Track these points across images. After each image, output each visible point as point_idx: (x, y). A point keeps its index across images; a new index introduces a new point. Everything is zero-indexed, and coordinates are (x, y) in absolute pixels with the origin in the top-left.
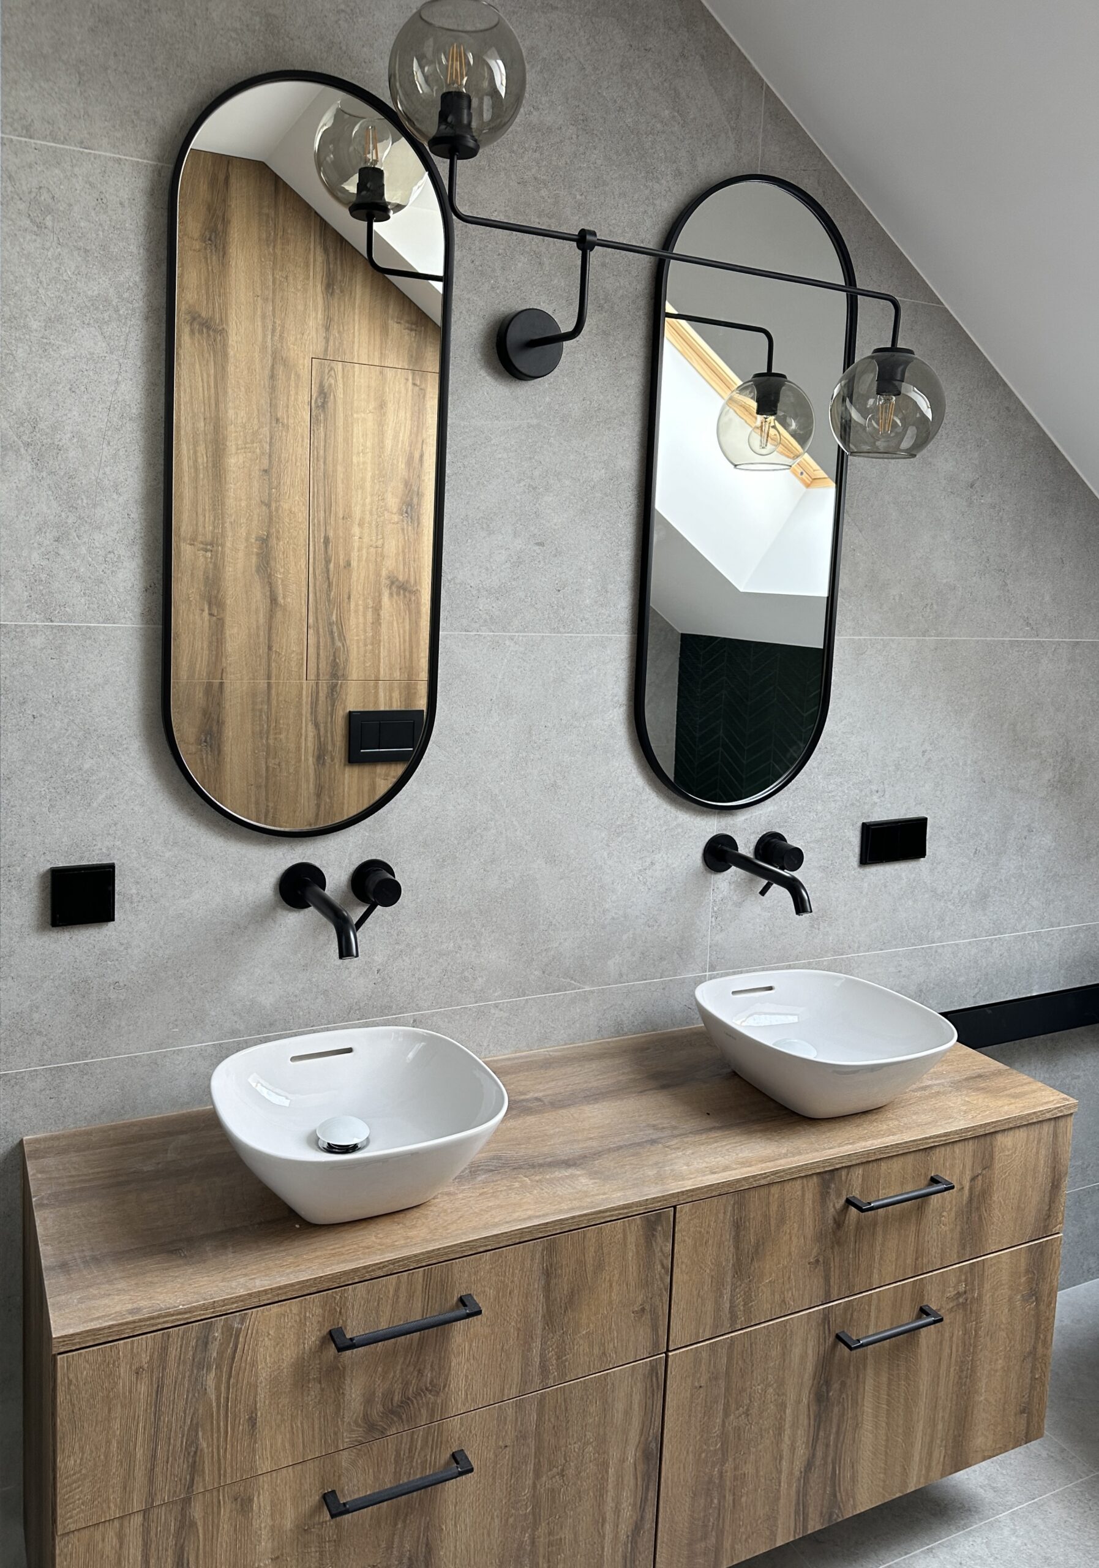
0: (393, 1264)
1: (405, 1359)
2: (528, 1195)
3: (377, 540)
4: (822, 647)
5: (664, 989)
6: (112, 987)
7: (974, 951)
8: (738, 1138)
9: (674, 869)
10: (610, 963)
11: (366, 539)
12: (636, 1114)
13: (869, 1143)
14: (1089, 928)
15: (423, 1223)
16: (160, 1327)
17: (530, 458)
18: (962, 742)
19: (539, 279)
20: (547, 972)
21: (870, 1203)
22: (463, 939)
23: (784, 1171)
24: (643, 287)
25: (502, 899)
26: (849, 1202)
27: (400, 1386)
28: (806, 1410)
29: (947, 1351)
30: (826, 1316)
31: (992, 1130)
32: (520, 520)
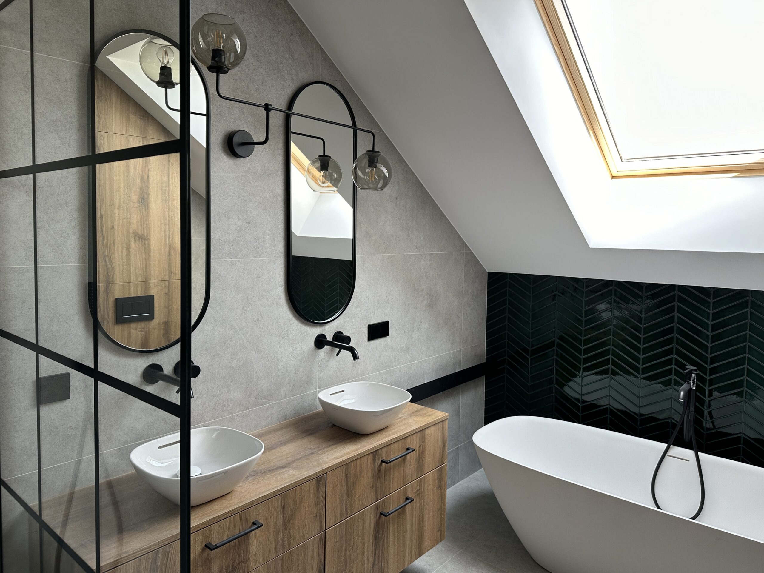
0: (228, 513)
1: (233, 551)
2: (272, 480)
3: (127, 216)
4: (351, 260)
5: (302, 398)
6: (69, 429)
7: (406, 369)
8: (342, 446)
9: (304, 349)
10: (282, 391)
11: (121, 215)
12: (303, 446)
13: (387, 439)
14: (441, 356)
15: (235, 498)
16: (137, 556)
17: (243, 189)
18: (398, 292)
19: (243, 118)
20: (257, 398)
21: (389, 460)
22: (223, 389)
23: (361, 453)
24: (282, 122)
25: (239, 370)
26: (382, 462)
27: (232, 562)
28: (372, 543)
29: (415, 512)
30: (377, 506)
31: (424, 428)
32: (240, 213)
